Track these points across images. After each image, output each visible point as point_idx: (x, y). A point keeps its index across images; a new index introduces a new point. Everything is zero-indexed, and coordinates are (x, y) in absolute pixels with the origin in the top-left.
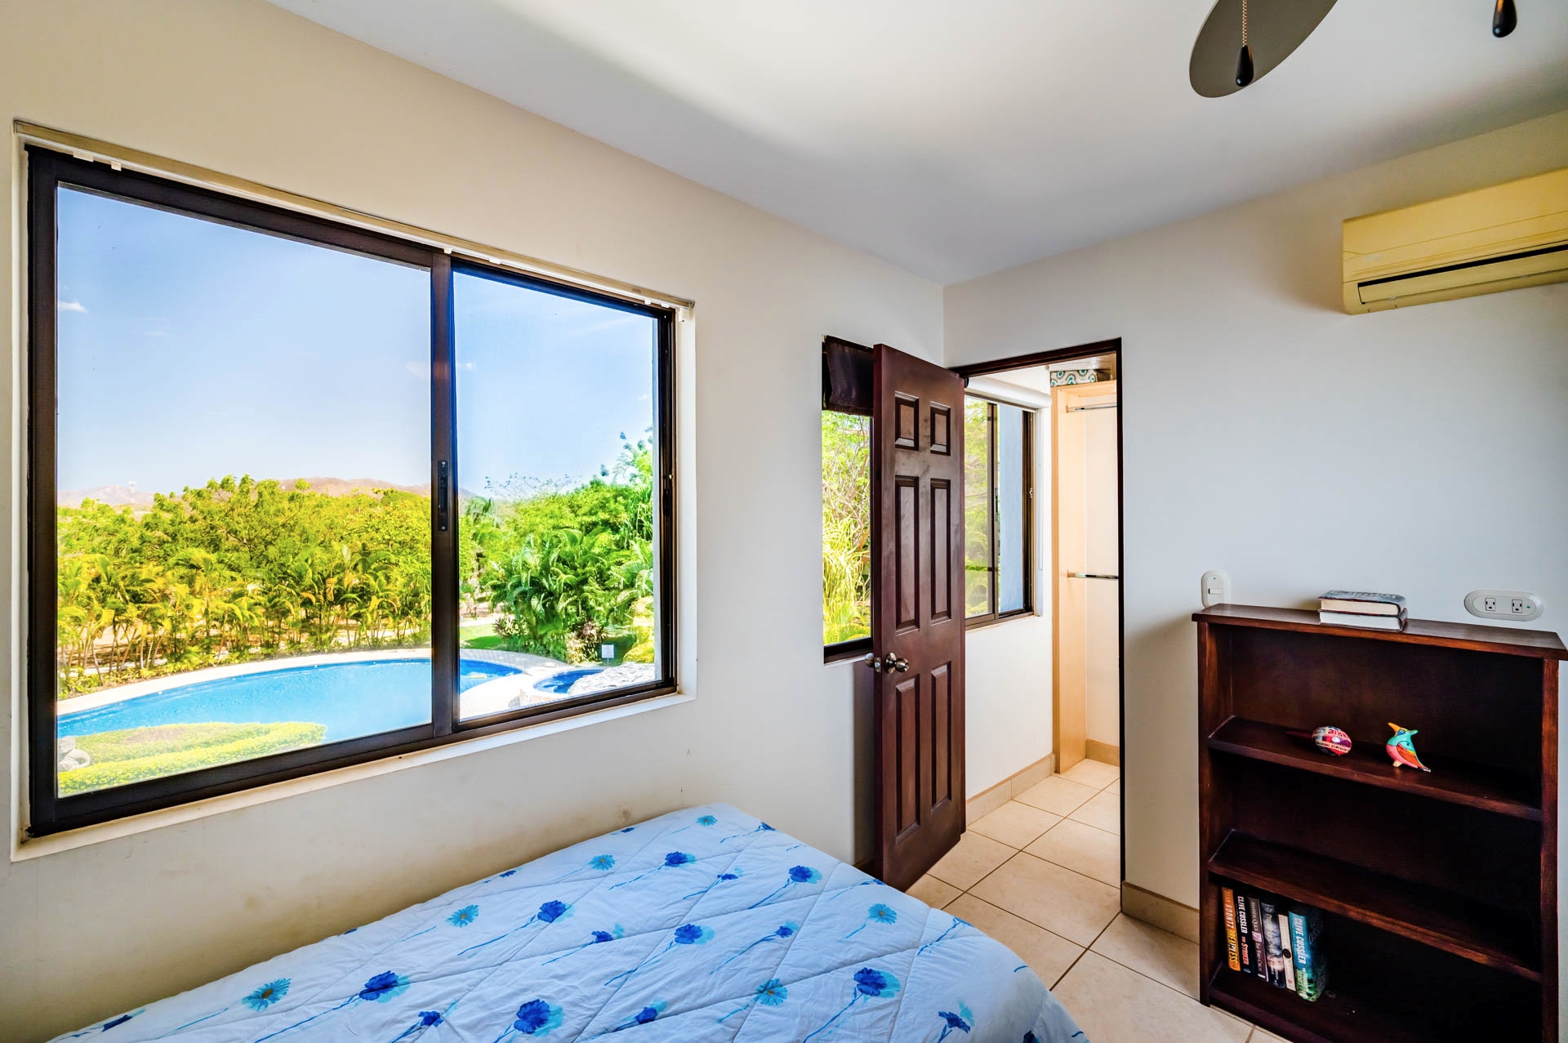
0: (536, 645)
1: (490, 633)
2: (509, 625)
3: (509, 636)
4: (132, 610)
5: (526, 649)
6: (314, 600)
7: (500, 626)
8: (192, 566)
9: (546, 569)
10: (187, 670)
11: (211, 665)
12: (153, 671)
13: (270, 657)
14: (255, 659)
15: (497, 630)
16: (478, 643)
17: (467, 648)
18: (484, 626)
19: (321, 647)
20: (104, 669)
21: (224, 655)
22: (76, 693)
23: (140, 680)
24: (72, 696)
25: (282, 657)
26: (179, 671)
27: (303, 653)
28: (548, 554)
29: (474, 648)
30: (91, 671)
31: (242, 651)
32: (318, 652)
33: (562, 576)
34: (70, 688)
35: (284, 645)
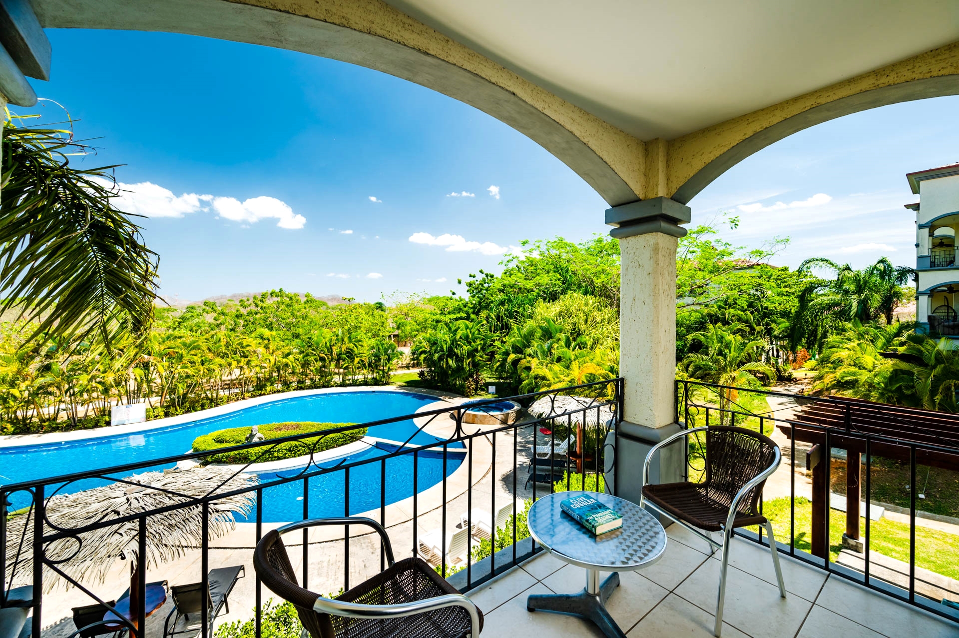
0: (444, 385)
1: (417, 378)
2: (426, 374)
3: (426, 380)
4: (243, 361)
5: (438, 388)
6: (326, 358)
7: (422, 374)
8: (264, 339)
9: (454, 341)
10: (264, 394)
11: (275, 392)
12: (250, 395)
13: (301, 388)
14: (294, 390)
15: (420, 377)
16: (410, 384)
17: (405, 386)
18: (414, 374)
19: (326, 384)
20: (227, 392)
21: (280, 387)
22: (217, 405)
23: (243, 399)
24: (215, 406)
25: (307, 389)
26: (261, 395)
27: (316, 387)
28: (455, 334)
29: (408, 386)
30: (221, 393)
31: (288, 385)
32: (324, 387)
33: (464, 346)
34: (214, 402)
35: (308, 382)
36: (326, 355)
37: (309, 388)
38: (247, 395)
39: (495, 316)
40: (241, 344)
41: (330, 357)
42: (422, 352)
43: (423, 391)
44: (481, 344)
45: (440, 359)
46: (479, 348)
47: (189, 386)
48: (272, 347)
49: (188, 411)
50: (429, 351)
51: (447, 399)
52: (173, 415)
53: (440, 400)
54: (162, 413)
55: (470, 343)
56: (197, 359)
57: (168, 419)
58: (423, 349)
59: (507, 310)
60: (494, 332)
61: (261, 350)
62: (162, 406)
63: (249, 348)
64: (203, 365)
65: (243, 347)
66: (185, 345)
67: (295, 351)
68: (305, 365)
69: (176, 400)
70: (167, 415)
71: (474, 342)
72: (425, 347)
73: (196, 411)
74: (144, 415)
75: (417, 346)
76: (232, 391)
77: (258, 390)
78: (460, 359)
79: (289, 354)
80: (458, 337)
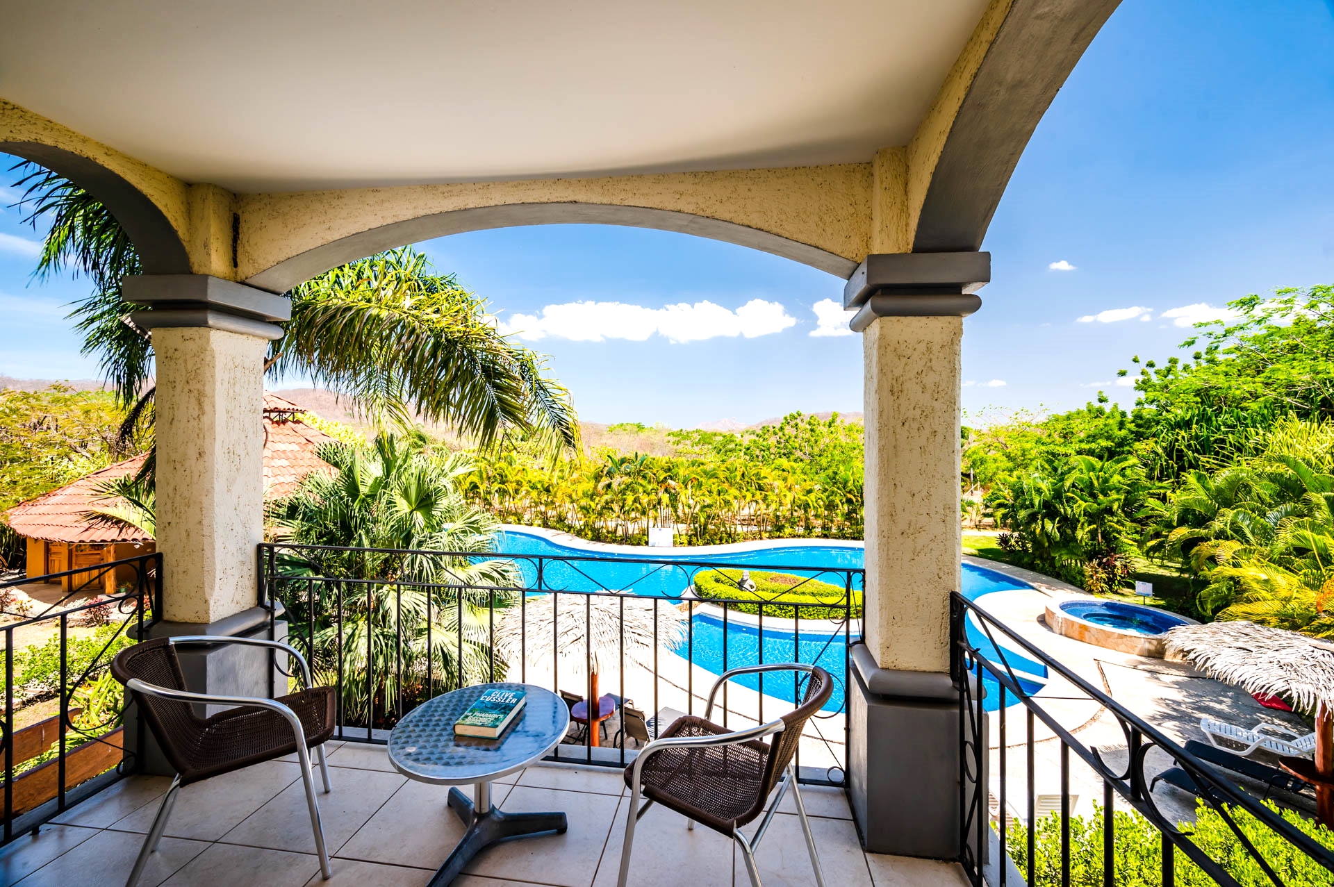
0: (1044, 565)
1: (994, 545)
2: (1013, 542)
3: (1012, 551)
4: (758, 496)
5: (1031, 567)
6: (854, 500)
7: (1004, 540)
8: (783, 470)
9: (1058, 494)
10: (782, 537)
11: (794, 537)
12: (767, 535)
13: (826, 536)
14: (817, 537)
15: (1000, 544)
16: (985, 554)
17: (975, 556)
18: (990, 538)
19: (856, 535)
20: (745, 528)
21: (801, 531)
22: (734, 541)
23: (761, 538)
24: (732, 542)
25: (833, 538)
26: (779, 537)
27: (844, 537)
28: (1062, 480)
29: (980, 556)
30: (739, 529)
31: (810, 530)
32: (854, 539)
33: (1080, 502)
34: (732, 538)
35: (834, 531)
36: (855, 496)
37: (836, 537)
38: (765, 535)
39: (1165, 449)
40: (758, 474)
41: (859, 499)
42: (1000, 505)
43: (1003, 568)
44: (1118, 500)
45: (1033, 518)
46: (1115, 506)
47: (709, 517)
48: (791, 480)
49: (708, 544)
50: (1013, 505)
51: (1043, 589)
52: (694, 545)
53: (1033, 588)
54: (686, 542)
55: (1094, 496)
56: (715, 489)
57: (691, 548)
58: (1002, 501)
59: (1197, 437)
60: (1160, 480)
61: (779, 484)
62: (686, 534)
63: (765, 480)
64: (719, 495)
65: (759, 479)
66: (705, 473)
67: (817, 487)
68: (831, 506)
69: (699, 529)
70: (690, 543)
71: (1105, 495)
72: (1005, 498)
73: (714, 544)
74: (672, 540)
75: (993, 494)
76: (750, 528)
77: (777, 531)
78: (1069, 523)
79: (810, 492)
80: (1068, 484)
